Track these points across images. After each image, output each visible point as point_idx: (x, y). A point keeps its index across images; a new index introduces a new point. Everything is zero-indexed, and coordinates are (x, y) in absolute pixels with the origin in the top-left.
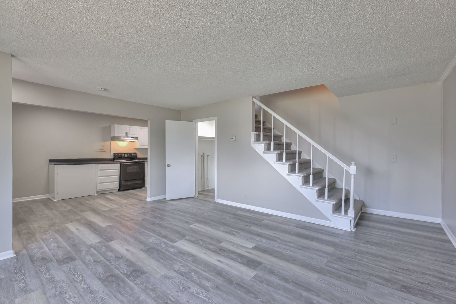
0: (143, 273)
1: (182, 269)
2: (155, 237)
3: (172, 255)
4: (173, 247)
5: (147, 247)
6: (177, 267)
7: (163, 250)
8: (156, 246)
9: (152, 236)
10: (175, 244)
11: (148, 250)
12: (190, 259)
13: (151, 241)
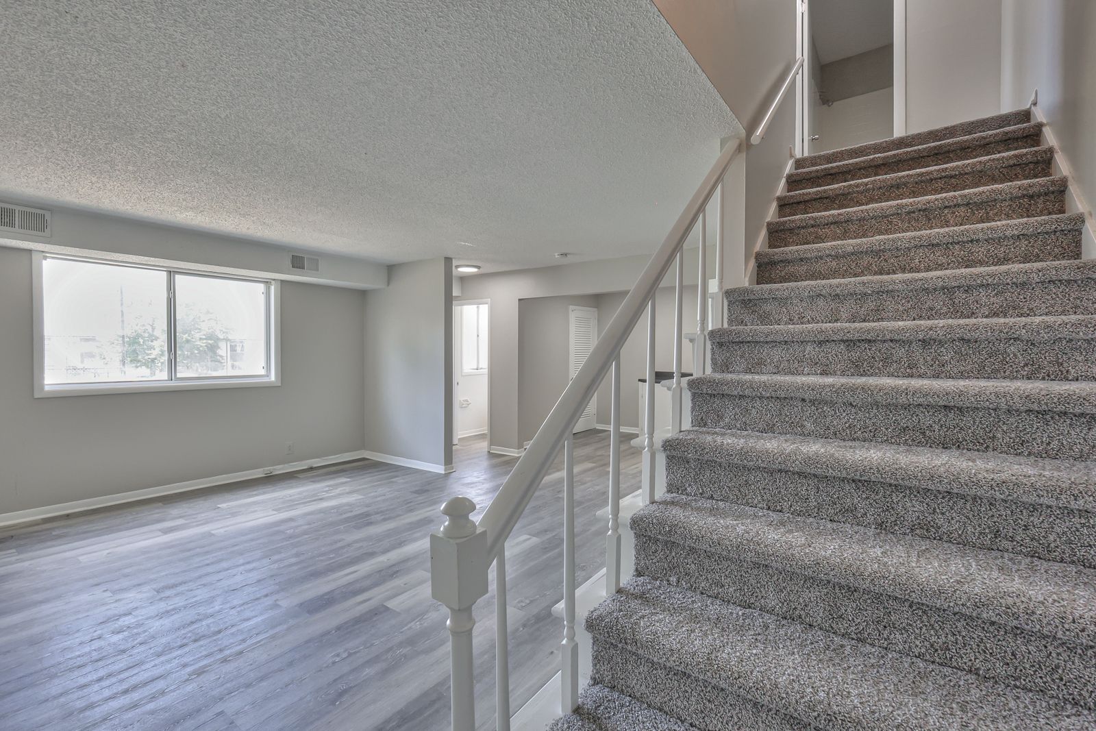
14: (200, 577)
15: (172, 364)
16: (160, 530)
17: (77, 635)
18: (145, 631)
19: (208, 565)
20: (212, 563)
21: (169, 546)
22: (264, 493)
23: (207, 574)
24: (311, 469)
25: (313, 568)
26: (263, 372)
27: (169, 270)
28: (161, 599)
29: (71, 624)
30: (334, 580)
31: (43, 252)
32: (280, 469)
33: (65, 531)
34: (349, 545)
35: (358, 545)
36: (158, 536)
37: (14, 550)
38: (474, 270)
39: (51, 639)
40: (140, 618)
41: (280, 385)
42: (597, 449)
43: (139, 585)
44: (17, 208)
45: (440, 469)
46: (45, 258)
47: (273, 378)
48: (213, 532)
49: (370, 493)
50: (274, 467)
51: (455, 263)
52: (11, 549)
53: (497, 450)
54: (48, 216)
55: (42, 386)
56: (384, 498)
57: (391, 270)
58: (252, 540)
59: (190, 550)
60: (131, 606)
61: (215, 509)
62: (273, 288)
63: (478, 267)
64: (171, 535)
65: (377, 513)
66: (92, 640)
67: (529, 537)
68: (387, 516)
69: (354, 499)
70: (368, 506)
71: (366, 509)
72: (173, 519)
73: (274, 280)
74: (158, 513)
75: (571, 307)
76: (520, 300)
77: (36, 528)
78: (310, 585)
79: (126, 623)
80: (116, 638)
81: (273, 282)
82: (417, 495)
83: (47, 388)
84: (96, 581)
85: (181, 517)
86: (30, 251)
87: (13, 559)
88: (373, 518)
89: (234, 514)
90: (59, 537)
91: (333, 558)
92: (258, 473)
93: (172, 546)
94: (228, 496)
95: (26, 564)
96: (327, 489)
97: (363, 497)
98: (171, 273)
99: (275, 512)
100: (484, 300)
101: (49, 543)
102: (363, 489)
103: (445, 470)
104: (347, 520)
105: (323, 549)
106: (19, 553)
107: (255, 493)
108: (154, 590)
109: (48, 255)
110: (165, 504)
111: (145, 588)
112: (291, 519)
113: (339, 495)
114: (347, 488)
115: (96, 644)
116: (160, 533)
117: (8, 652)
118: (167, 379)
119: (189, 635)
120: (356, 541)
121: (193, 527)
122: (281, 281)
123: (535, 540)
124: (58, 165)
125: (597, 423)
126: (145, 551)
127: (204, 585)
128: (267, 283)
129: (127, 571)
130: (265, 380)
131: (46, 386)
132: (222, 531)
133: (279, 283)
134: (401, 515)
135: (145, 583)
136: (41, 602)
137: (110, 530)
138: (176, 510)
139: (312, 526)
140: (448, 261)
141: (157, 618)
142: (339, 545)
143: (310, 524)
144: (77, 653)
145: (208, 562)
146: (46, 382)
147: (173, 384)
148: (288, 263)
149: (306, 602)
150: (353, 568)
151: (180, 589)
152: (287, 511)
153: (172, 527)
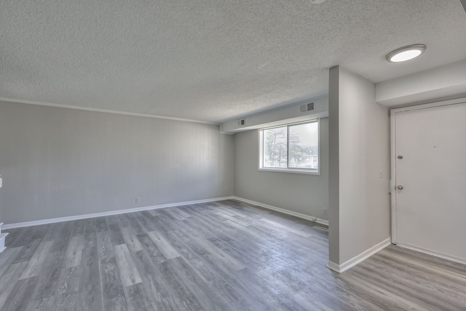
0: (209, 239)
1: (185, 238)
2: (195, 267)
3: (187, 246)
4: (183, 253)
5: (205, 256)
6: (188, 239)
7: (192, 251)
8: (197, 256)
9: (199, 269)
10: (179, 255)
11: (204, 254)
12: (176, 243)
13: (201, 263)
32: (319, 221)
41: (320, 175)
50: (317, 218)
86: (257, 129)
98: (288, 126)
118: (287, 168)
133: (320, 119)
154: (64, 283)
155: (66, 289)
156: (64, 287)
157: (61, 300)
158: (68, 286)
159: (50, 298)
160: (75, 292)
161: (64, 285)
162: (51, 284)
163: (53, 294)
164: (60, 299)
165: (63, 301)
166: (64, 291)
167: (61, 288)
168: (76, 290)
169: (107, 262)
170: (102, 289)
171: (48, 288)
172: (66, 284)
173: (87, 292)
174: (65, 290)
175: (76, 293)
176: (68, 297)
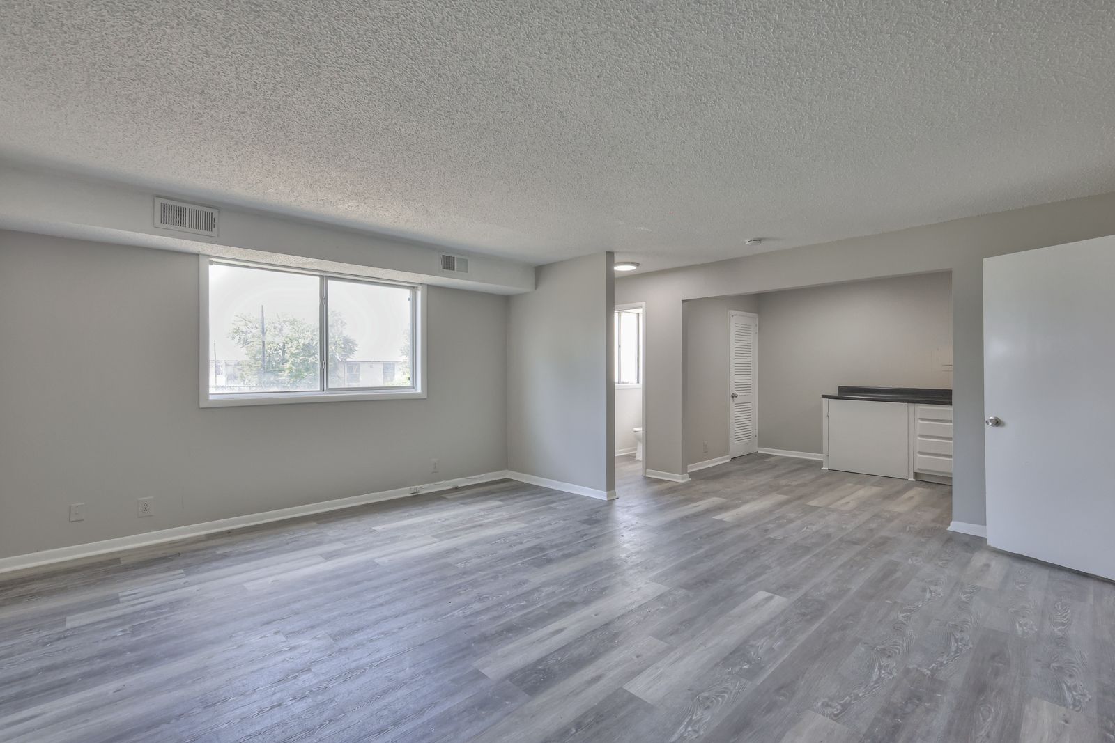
14: (377, 622)
15: (324, 373)
16: (321, 555)
17: (254, 697)
18: (332, 700)
19: (381, 605)
20: (387, 603)
21: (334, 575)
22: (417, 515)
23: (385, 619)
24: (456, 489)
25: (507, 619)
26: (408, 384)
27: (322, 274)
28: (340, 651)
29: (246, 679)
30: (540, 640)
31: (209, 256)
32: (426, 489)
33: (228, 550)
34: (537, 589)
35: (550, 589)
36: (320, 563)
37: (182, 571)
38: (631, 268)
39: (226, 700)
40: (322, 678)
41: (426, 397)
42: (776, 477)
43: (312, 627)
44: (188, 206)
45: (602, 495)
46: (212, 262)
47: (419, 389)
48: (377, 561)
49: (533, 520)
50: (421, 486)
51: (617, 258)
52: (179, 569)
53: (654, 474)
54: (215, 215)
55: (207, 394)
56: (550, 527)
57: (539, 271)
58: (422, 574)
59: (357, 583)
60: (308, 657)
61: (371, 532)
62: (419, 294)
63: (636, 264)
64: (333, 561)
65: (552, 547)
66: (272, 708)
67: (768, 594)
68: (566, 552)
69: (517, 527)
70: (537, 536)
71: (536, 542)
72: (331, 541)
73: (421, 284)
74: (315, 534)
75: (732, 312)
76: (683, 301)
77: (201, 545)
78: (510, 646)
79: (307, 684)
80: (299, 707)
81: (420, 287)
82: (589, 526)
83: (211, 398)
84: (265, 617)
85: (339, 540)
86: (197, 255)
87: (181, 581)
88: (552, 553)
89: (393, 540)
90: (224, 557)
91: (524, 607)
92: (405, 492)
93: (338, 577)
94: (379, 517)
95: (194, 588)
96: (482, 513)
97: (526, 525)
98: (325, 278)
99: (436, 539)
100: (638, 304)
101: (215, 564)
102: (523, 515)
103: (608, 496)
104: (520, 555)
105: (508, 593)
106: (188, 574)
107: (407, 514)
108: (330, 635)
109: (214, 260)
110: (320, 524)
111: (320, 632)
112: (455, 550)
113: (497, 523)
114: (503, 514)
115: (278, 716)
116: (321, 559)
117: (182, 715)
118: (319, 389)
119: (385, 713)
120: (546, 584)
121: (354, 553)
122: (428, 286)
123: (779, 601)
124: (232, 137)
125: (759, 446)
126: (310, 581)
127: (385, 634)
128: (413, 288)
129: (297, 606)
130: (412, 391)
131: (210, 396)
132: (385, 559)
133: (426, 286)
134: (582, 552)
135: (318, 625)
136: (212, 643)
137: (270, 552)
138: (333, 531)
139: (484, 559)
140: (610, 254)
141: (342, 680)
142: (526, 588)
143: (479, 557)
144: (258, 728)
145: (380, 601)
146: (212, 390)
147: (325, 394)
148: (438, 263)
149: (516, 672)
150: (556, 624)
151: (360, 637)
152: (449, 539)
153: (332, 552)
154: (876, 682)
155: (880, 664)
156: (880, 672)
157: (897, 648)
158: (871, 667)
159: (916, 666)
160: (866, 645)
161: (880, 676)
162: (907, 703)
163: (907, 671)
164: (897, 651)
165: (893, 645)
166: (884, 662)
167: (888, 673)
168: (863, 649)
169: (749, 662)
170: (823, 619)
171: (915, 697)
172: (875, 677)
173: (847, 632)
174: (882, 664)
175: (865, 643)
176: (883, 647)
